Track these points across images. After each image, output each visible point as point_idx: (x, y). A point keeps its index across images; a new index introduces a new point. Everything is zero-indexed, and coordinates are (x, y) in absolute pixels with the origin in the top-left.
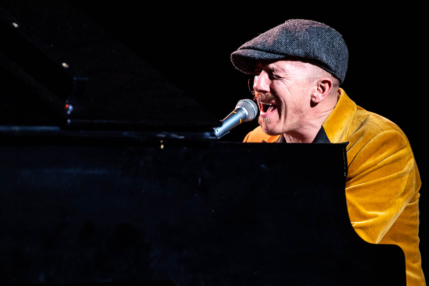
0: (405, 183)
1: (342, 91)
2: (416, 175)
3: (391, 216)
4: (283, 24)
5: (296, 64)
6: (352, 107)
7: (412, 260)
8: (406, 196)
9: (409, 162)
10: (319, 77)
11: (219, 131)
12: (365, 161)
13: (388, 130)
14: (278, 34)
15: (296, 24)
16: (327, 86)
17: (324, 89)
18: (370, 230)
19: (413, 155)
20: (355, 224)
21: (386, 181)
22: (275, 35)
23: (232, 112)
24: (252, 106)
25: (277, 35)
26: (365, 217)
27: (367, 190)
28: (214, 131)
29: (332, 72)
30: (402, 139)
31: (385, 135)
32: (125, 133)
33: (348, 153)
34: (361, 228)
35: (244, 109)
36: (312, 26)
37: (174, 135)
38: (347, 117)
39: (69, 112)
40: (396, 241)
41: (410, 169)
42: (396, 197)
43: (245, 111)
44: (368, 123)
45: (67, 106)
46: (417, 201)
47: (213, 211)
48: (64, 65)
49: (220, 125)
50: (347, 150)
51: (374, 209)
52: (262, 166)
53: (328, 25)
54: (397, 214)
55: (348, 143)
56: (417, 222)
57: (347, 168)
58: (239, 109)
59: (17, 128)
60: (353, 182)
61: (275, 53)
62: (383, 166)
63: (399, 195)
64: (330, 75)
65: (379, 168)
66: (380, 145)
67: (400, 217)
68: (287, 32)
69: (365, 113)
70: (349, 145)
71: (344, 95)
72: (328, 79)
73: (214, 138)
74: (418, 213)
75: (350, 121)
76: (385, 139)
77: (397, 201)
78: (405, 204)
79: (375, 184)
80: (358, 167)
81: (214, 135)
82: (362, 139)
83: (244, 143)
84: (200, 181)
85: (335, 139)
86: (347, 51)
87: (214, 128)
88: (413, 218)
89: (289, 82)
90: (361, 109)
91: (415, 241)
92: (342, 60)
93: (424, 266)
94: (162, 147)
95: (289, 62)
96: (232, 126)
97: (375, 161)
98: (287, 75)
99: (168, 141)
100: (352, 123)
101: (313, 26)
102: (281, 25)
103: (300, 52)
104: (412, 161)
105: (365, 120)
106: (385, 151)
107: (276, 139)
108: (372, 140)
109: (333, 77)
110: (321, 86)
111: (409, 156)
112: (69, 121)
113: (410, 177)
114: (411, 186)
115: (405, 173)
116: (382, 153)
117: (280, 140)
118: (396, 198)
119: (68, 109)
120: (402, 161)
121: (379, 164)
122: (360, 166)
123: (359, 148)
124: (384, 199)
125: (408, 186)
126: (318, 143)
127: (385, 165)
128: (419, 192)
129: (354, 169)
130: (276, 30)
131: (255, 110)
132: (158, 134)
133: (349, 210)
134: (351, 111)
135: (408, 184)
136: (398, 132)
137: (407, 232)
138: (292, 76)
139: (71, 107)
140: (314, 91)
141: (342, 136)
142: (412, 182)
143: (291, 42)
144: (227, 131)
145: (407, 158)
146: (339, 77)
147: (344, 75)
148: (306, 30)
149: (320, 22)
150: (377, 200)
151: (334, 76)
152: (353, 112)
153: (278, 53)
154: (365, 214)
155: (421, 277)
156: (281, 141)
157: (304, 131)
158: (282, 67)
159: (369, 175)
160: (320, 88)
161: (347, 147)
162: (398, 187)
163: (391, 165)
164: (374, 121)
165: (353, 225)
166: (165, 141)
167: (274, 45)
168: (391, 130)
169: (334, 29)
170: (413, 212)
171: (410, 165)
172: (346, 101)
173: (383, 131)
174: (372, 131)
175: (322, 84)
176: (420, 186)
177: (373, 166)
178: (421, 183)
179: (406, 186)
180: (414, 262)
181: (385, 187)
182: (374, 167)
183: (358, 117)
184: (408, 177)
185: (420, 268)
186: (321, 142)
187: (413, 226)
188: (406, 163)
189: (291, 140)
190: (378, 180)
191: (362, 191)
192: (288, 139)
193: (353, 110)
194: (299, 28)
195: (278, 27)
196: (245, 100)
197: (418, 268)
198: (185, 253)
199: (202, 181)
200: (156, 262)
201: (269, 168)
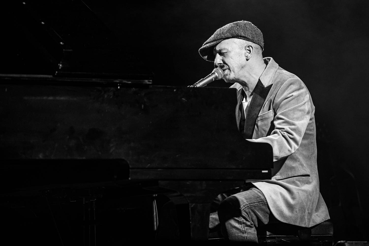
13: (293, 77)
16: (251, 48)
17: (250, 51)
29: (251, 41)
31: (291, 80)
37: (125, 81)
38: (272, 72)
39: (60, 68)
43: (216, 74)
45: (59, 65)
55: (272, 85)
59: (25, 76)
63: (306, 113)
72: (250, 45)
77: (305, 117)
84: (143, 106)
94: (119, 87)
99: (122, 85)
104: (308, 95)
108: (285, 83)
109: (253, 43)
110: (248, 49)
111: (306, 92)
115: (305, 103)
139: (61, 65)
160: (247, 51)
166: (120, 84)
168: (295, 78)
171: (308, 98)
173: (291, 78)
174: (285, 79)
198: (132, 144)
199: (144, 106)
200: (114, 149)
201: (187, 100)
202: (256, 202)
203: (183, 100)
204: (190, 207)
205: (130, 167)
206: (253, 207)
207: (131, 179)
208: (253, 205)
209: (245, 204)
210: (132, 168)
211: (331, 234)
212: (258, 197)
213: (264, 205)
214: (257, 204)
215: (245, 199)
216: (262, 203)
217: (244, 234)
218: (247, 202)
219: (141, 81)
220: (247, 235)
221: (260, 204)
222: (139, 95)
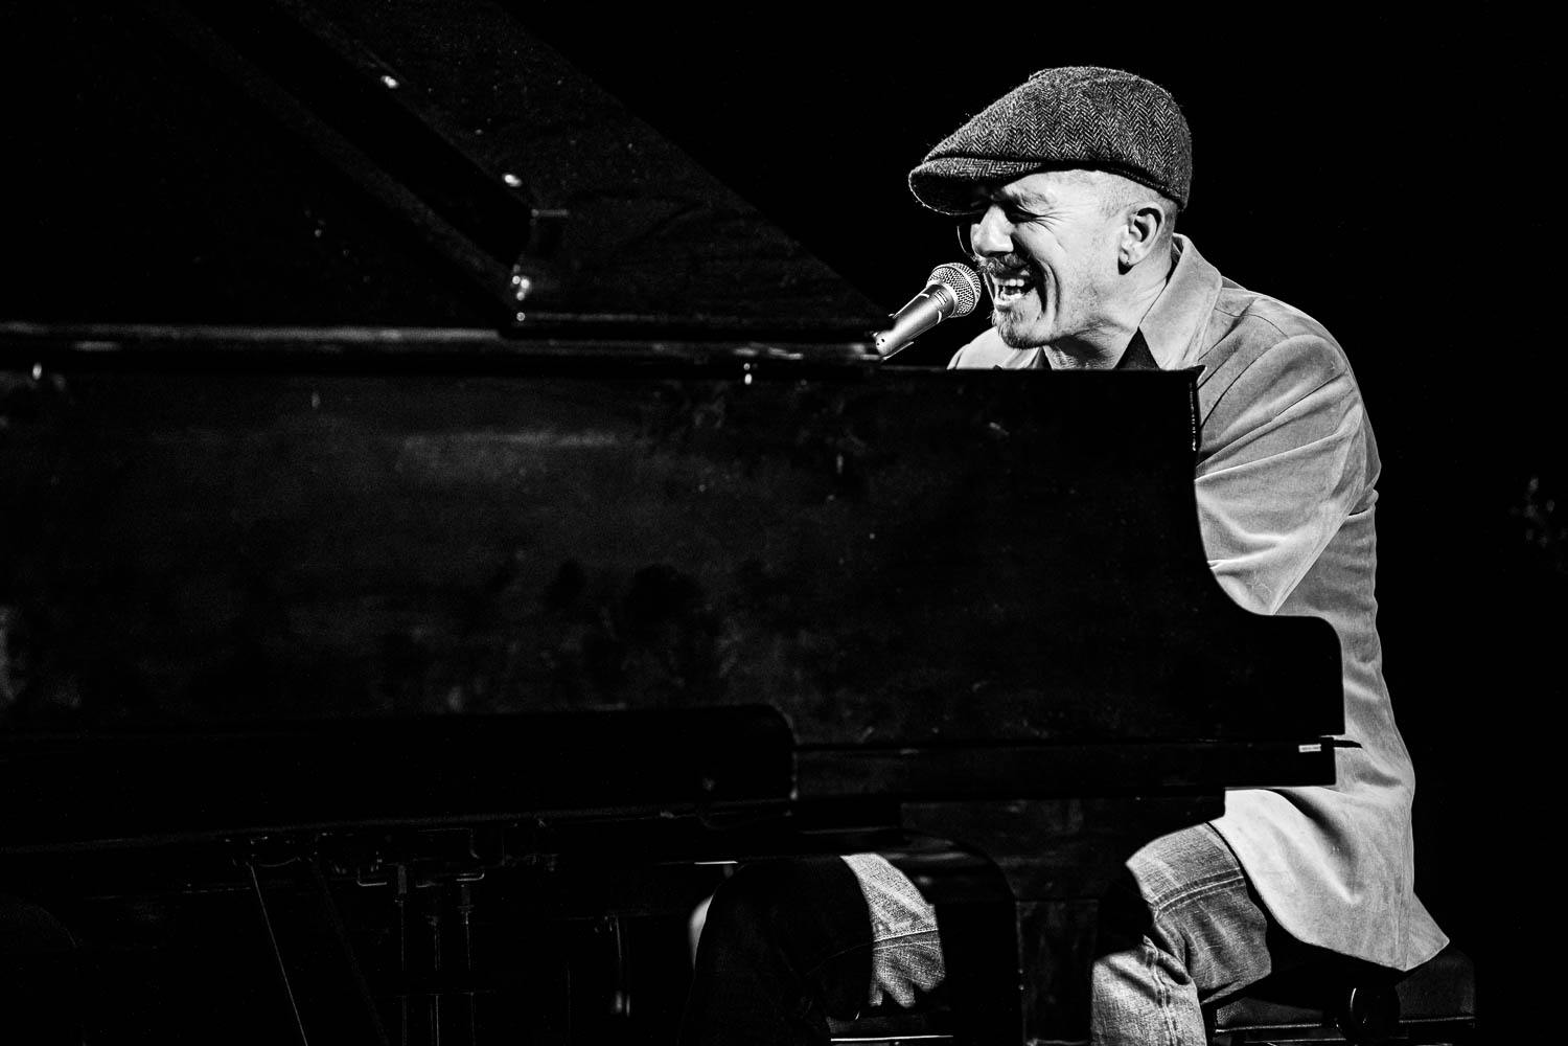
0: (1342, 464)
1: (1186, 242)
2: (1368, 446)
3: (1308, 544)
4: (1025, 85)
5: (1069, 179)
6: (1209, 280)
7: (1359, 655)
8: (1345, 494)
9: (1349, 413)
10: (1130, 201)
11: (886, 341)
12: (1241, 411)
13: (1299, 334)
14: (1017, 112)
15: (1058, 81)
16: (1150, 220)
17: (1144, 230)
18: (1257, 578)
19: (1360, 398)
20: (1218, 564)
21: (1295, 459)
22: (1011, 116)
23: (920, 294)
24: (968, 279)
25: (1014, 114)
26: (1244, 549)
27: (1248, 481)
28: (873, 341)
29: (1158, 187)
30: (1333, 358)
31: (1291, 350)
32: (658, 347)
33: (1201, 392)
34: (1234, 574)
35: (945, 285)
36: (1096, 82)
37: (776, 351)
38: (1198, 305)
39: (520, 295)
40: (1319, 607)
41: (1354, 431)
42: (1320, 499)
43: (951, 292)
44: (1250, 319)
45: (516, 280)
46: (1371, 510)
47: (872, 536)
48: (510, 179)
49: (890, 325)
50: (1199, 385)
51: (1266, 528)
52: (993, 425)
53: (1134, 74)
54: (1321, 541)
55: (1201, 368)
56: (1371, 562)
57: (1199, 428)
58: (934, 288)
59: (393, 335)
60: (1214, 462)
61: (1015, 160)
62: (1286, 423)
63: (1328, 492)
64: (1154, 193)
65: (1277, 428)
66: (1280, 371)
67: (1328, 548)
68: (1037, 105)
69: (1242, 294)
70: (1204, 372)
71: (1192, 251)
72: (1153, 205)
73: (875, 357)
74: (1371, 538)
75: (1205, 315)
76: (1290, 358)
77: (1323, 508)
78: (1343, 517)
79: (1267, 468)
80: (1227, 427)
81: (876, 352)
82: (1234, 358)
83: (950, 370)
84: (840, 462)
85: (1168, 358)
86: (1186, 128)
87: (875, 335)
88: (1360, 551)
89: (1057, 225)
90: (1235, 287)
91: (1366, 609)
92: (1180, 153)
93: (1387, 670)
94: (748, 379)
95: (1052, 175)
96: (919, 327)
97: (1267, 412)
98: (1051, 208)
99: (762, 365)
100: (1212, 320)
101: (1099, 81)
102: (1020, 89)
103: (1077, 149)
104: (1359, 410)
105: (1244, 312)
106: (1292, 386)
107: (1027, 360)
108: (1259, 361)
109: (1162, 198)
110: (1137, 224)
111: (1351, 398)
112: (521, 316)
113: (1353, 449)
114: (1356, 473)
115: (1341, 440)
116: (1283, 392)
117: (1035, 363)
118: (1321, 502)
119: (518, 287)
120: (1332, 410)
121: (1277, 420)
122: (1231, 422)
123: (1227, 381)
124: (1290, 505)
125: (1350, 472)
126: (1130, 369)
127: (1293, 420)
128: (1375, 488)
129: (1216, 431)
130: (1010, 101)
131: (974, 289)
132: (738, 347)
133: (1205, 530)
134: (1208, 289)
135: (1348, 468)
136: (1324, 341)
137: (1347, 587)
138: (1064, 210)
139: (525, 283)
140: (1122, 236)
141: (1186, 352)
142: (1358, 461)
143: (1052, 126)
144: (906, 342)
145: (1346, 403)
146: (1177, 195)
147: (1188, 188)
148: (1084, 93)
149: (1114, 69)
150: (1272, 505)
151: (1164, 194)
152: (1212, 293)
153: (1024, 159)
154: (1244, 541)
155: (1381, 695)
156: (1038, 365)
157: (1098, 341)
158: (1037, 191)
159: (1252, 445)
160: (1135, 229)
161: (1200, 380)
162: (1324, 474)
163: (1305, 420)
164: (1266, 314)
165: (1212, 568)
166: (755, 366)
167: (1012, 141)
168: (1305, 336)
169: (1149, 82)
170: (1361, 536)
171: (1353, 422)
172: (1196, 265)
173: (1287, 337)
174: (1259, 338)
175: (1140, 219)
176: (1377, 472)
177: (1262, 424)
178: (1380, 465)
179: (1344, 470)
180: (1364, 659)
181: (1291, 474)
182: (1266, 426)
183: (1227, 305)
184: (1350, 451)
185: (1378, 674)
186: (1135, 366)
187: (1361, 572)
188: (1344, 417)
189: (1061, 363)
190: (1274, 457)
191: (1236, 484)
192: (1056, 359)
193: (1214, 287)
194: (1065, 90)
195: (1015, 92)
196: (951, 265)
197: (1375, 674)
198: (805, 639)
199: (845, 462)
200: (733, 660)
201: (1007, 430)
202: (1210, 880)
203: (992, 429)
204: (1019, 916)
205: (798, 739)
206: (1201, 899)
207: (799, 795)
208: (1200, 893)
209: (1172, 889)
210: (806, 748)
211: (1468, 1014)
212: (1212, 858)
213: (1237, 889)
214: (1216, 888)
215: (1166, 866)
216: (1231, 884)
217: (1161, 1007)
218: (1178, 878)
219: (839, 347)
220: (1174, 1014)
221: (1224, 886)
222: (825, 411)
